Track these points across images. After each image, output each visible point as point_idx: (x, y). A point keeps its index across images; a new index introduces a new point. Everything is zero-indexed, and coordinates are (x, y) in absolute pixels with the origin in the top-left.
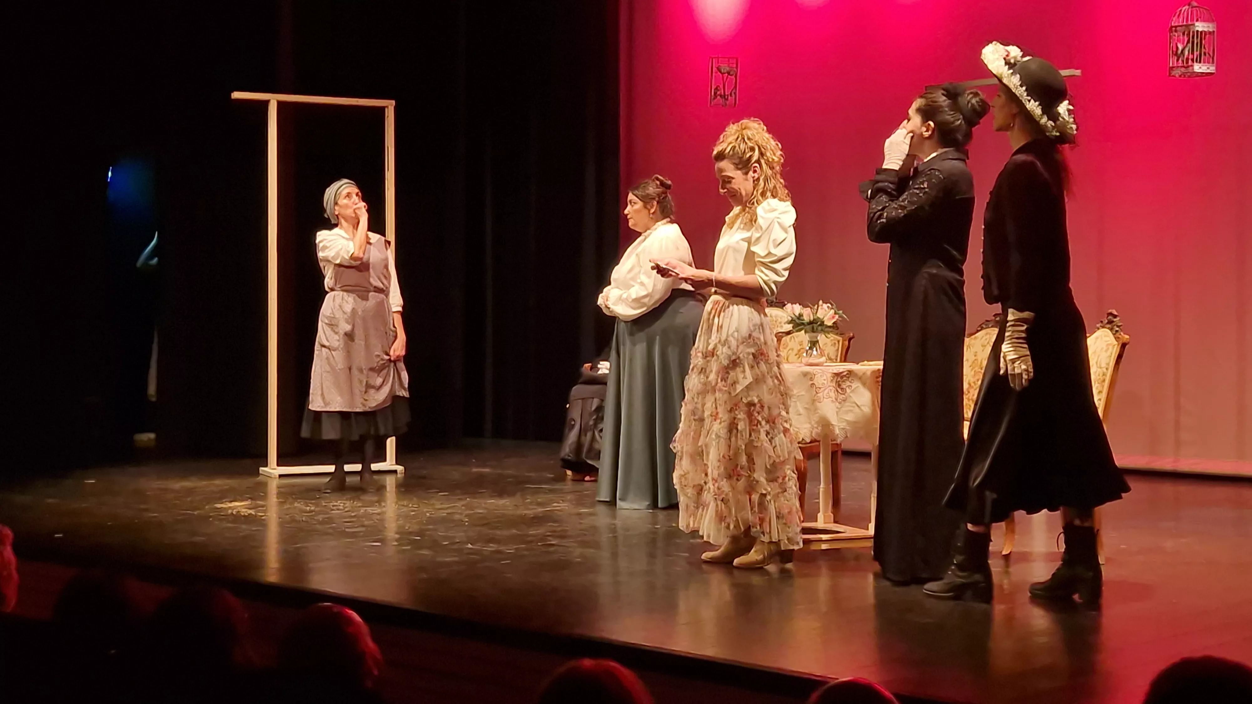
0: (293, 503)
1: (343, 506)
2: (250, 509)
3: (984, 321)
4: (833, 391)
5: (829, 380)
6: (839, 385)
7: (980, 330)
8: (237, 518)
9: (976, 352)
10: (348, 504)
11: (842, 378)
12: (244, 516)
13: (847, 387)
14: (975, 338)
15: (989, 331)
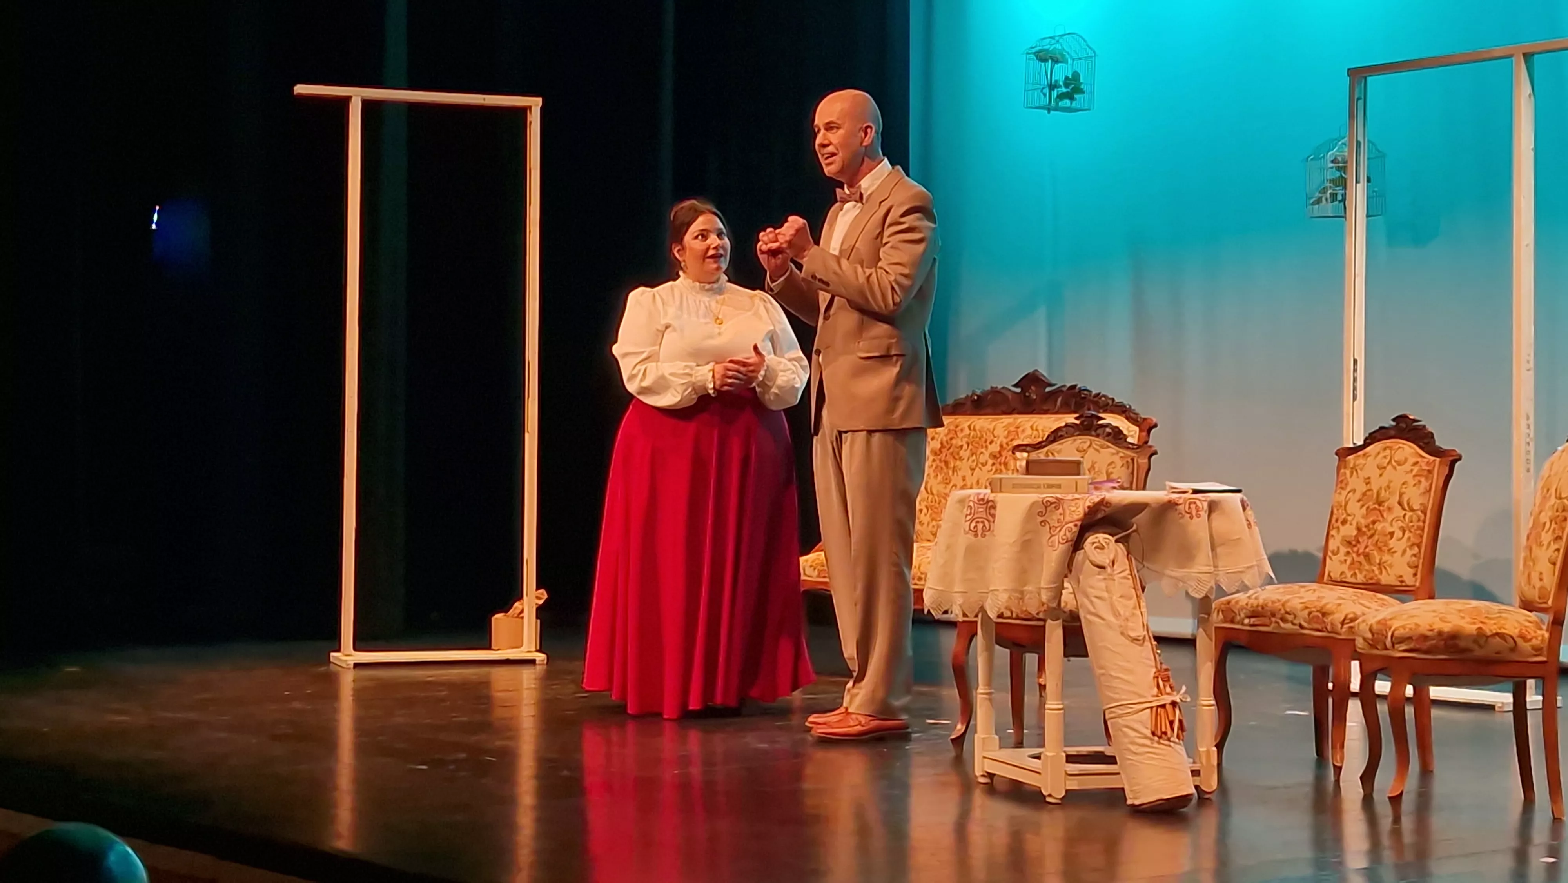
15: (1388, 444)
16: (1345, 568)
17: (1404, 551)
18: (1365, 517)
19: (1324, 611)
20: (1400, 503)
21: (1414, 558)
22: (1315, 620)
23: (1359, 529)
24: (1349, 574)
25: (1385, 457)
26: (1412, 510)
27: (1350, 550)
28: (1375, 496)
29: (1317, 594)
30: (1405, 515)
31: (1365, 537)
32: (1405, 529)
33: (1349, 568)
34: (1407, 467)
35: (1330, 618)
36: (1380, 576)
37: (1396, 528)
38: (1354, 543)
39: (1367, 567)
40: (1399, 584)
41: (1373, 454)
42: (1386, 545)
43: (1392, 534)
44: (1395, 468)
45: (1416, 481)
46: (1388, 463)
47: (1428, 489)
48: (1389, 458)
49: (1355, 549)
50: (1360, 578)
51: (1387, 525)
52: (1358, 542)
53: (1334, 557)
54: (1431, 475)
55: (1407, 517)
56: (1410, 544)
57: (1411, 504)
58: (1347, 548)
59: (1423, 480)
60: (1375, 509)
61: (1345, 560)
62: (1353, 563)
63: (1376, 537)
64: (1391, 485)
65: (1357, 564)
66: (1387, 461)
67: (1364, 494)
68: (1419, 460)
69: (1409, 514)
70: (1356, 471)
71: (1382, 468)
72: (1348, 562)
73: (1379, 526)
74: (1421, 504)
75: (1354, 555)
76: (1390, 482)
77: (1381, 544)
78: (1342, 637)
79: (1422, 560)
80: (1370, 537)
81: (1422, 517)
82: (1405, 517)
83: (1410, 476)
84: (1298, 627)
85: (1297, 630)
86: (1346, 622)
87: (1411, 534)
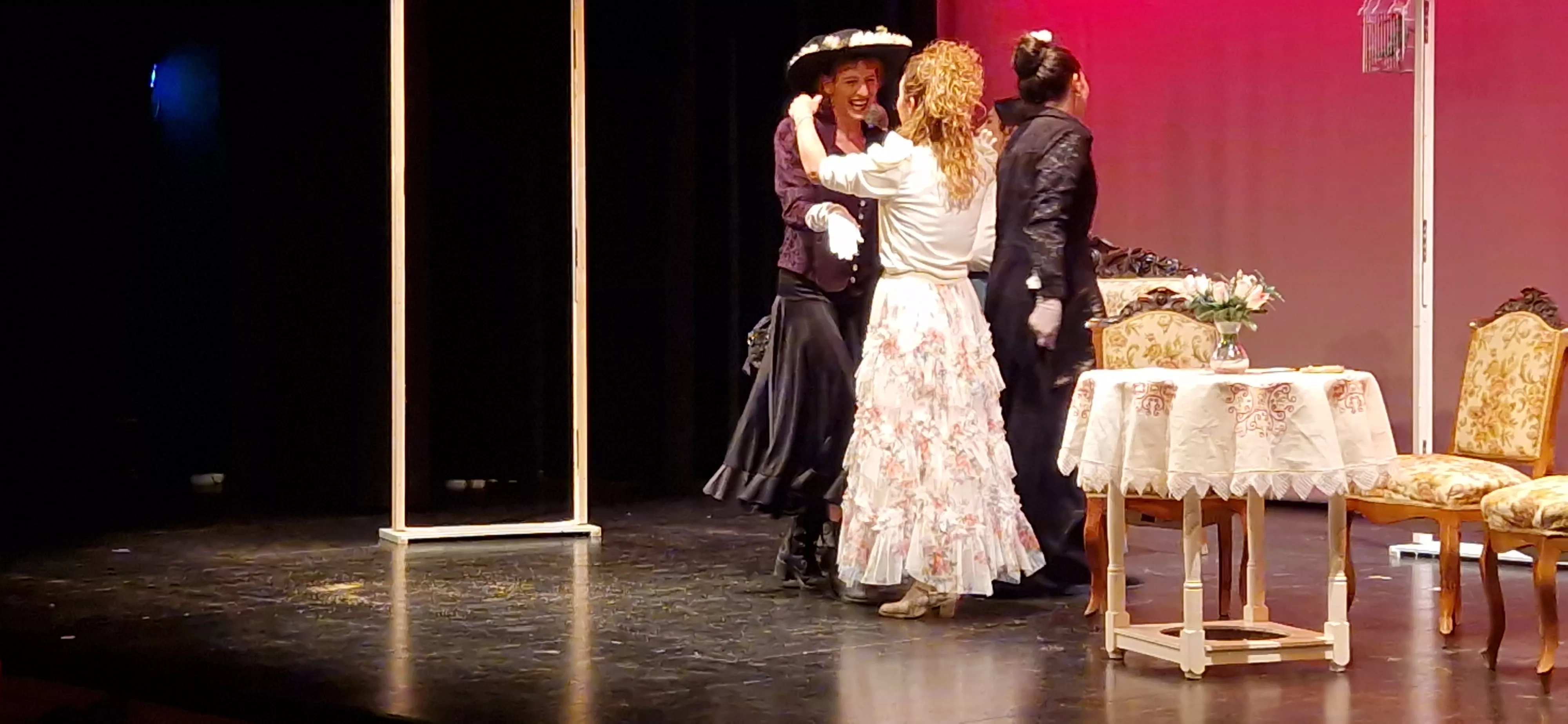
0: (427, 585)
1: (504, 590)
2: (361, 594)
3: (1507, 300)
4: (1263, 418)
5: (1257, 400)
6: (1274, 407)
7: (1500, 315)
8: (342, 610)
9: (1495, 350)
10: (513, 586)
11: (1277, 395)
12: (352, 607)
13: (1285, 409)
14: (1493, 328)
15: (1516, 317)
16: (1471, 438)
17: (1524, 422)
18: (1490, 389)
19: (1432, 482)
20: (1522, 376)
21: (1533, 430)
22: (1424, 491)
23: (1484, 401)
24: (1475, 444)
25: (1510, 330)
26: (1533, 382)
27: (1475, 420)
28: (1500, 368)
29: (1431, 466)
30: (1526, 387)
31: (1490, 409)
32: (1526, 399)
33: (1476, 439)
34: (1530, 339)
35: (1438, 489)
36: (1502, 447)
37: (1516, 400)
38: (1480, 414)
39: (1492, 438)
40: (1519, 454)
41: (1501, 326)
42: (1508, 416)
43: (1513, 406)
44: (1518, 341)
45: (1537, 354)
46: (1514, 335)
47: (1548, 360)
48: (1514, 330)
49: (1481, 420)
50: (1485, 449)
51: (1509, 396)
52: (1483, 413)
53: (1462, 428)
54: (1550, 348)
55: (1528, 389)
56: (1529, 415)
57: (1531, 375)
58: (1474, 418)
59: (1543, 352)
60: (1499, 381)
61: (1472, 431)
62: (1478, 435)
63: (1499, 409)
64: (1515, 358)
65: (1482, 436)
66: (1511, 333)
67: (1490, 366)
68: (1541, 332)
69: (1529, 386)
70: (1484, 342)
71: (1507, 340)
72: (1475, 433)
73: (1502, 398)
74: (1541, 377)
75: (1480, 426)
76: (1514, 354)
77: (1503, 416)
78: (1449, 508)
79: (1541, 431)
80: (1495, 408)
81: (1542, 388)
82: (1525, 389)
83: (1532, 348)
84: (1408, 498)
85: (1408, 501)
86: (1452, 493)
87: (1530, 406)
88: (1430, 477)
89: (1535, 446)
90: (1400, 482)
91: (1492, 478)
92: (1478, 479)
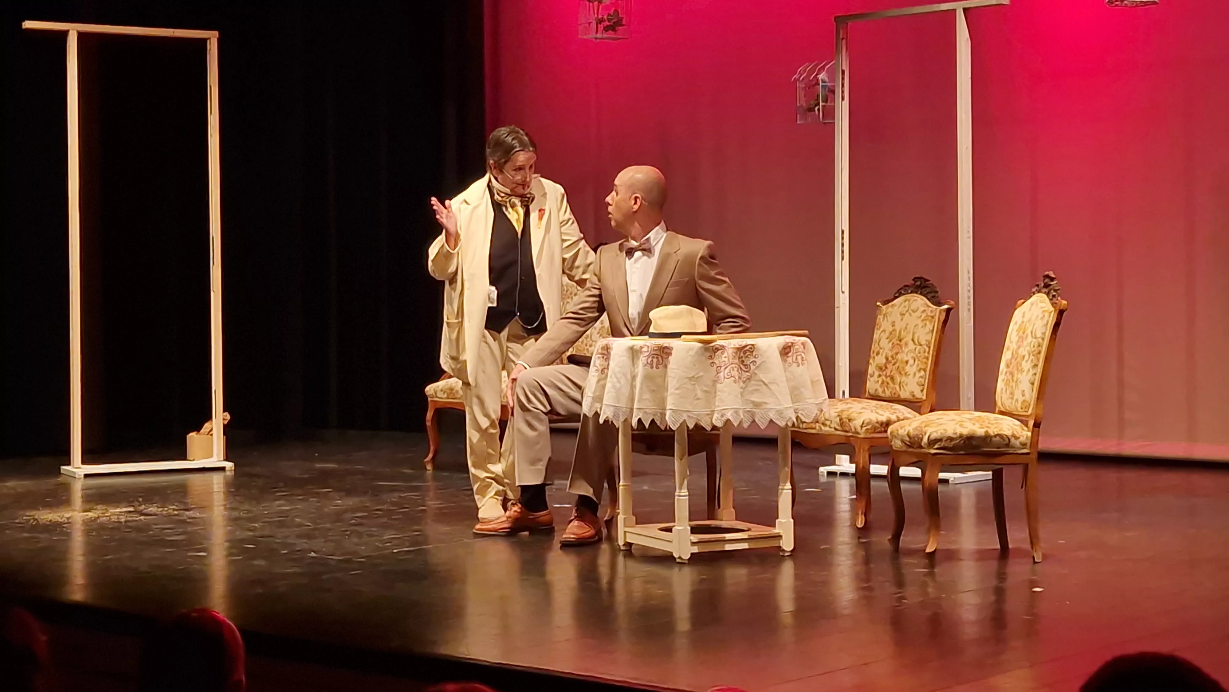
9: (894, 322)
15: (908, 298)
16: (877, 386)
17: (915, 374)
18: (891, 350)
19: (850, 417)
20: (913, 340)
21: (921, 379)
22: (844, 424)
23: (887, 359)
24: (880, 390)
25: (905, 307)
26: (921, 345)
28: (898, 335)
29: (849, 405)
31: (891, 364)
32: (916, 357)
33: (881, 387)
34: (918, 314)
35: (854, 422)
36: (900, 393)
37: (909, 357)
38: (884, 368)
39: (891, 385)
40: (912, 398)
41: (898, 305)
42: (904, 369)
43: (907, 362)
44: (910, 315)
45: (923, 324)
46: (907, 311)
47: (931, 328)
48: (908, 308)
49: (884, 373)
50: (888, 394)
51: (904, 356)
52: (886, 367)
53: (871, 379)
54: (933, 320)
55: (917, 350)
56: (919, 368)
57: (919, 340)
58: (880, 372)
59: (928, 323)
60: (897, 344)
61: (878, 381)
62: (883, 383)
63: (897, 365)
64: (908, 327)
65: (886, 385)
66: (905, 310)
67: (891, 333)
68: (926, 309)
69: (918, 347)
70: (887, 317)
71: (903, 315)
72: (880, 382)
73: (899, 357)
74: (926, 340)
75: (884, 377)
76: (907, 325)
77: (901, 369)
78: (862, 436)
79: (927, 381)
80: (894, 365)
81: (927, 349)
82: (915, 349)
83: (920, 320)
84: (833, 430)
85: (833, 431)
86: (864, 425)
87: (919, 362)
88: (848, 413)
89: (922, 391)
90: (827, 418)
91: (892, 414)
92: (882, 415)
